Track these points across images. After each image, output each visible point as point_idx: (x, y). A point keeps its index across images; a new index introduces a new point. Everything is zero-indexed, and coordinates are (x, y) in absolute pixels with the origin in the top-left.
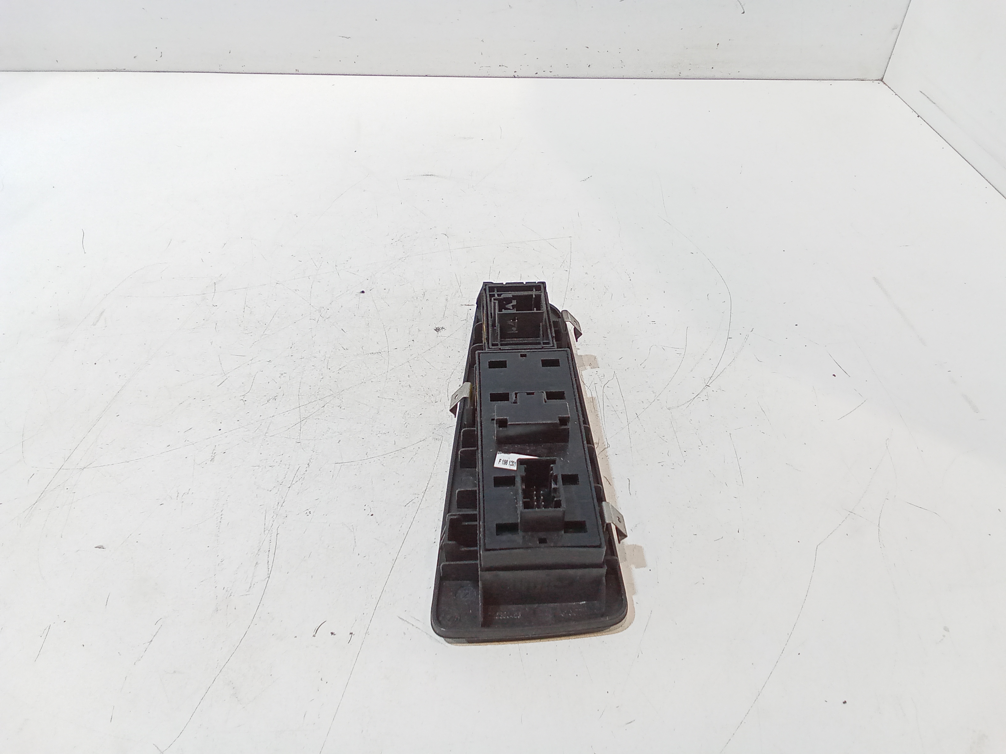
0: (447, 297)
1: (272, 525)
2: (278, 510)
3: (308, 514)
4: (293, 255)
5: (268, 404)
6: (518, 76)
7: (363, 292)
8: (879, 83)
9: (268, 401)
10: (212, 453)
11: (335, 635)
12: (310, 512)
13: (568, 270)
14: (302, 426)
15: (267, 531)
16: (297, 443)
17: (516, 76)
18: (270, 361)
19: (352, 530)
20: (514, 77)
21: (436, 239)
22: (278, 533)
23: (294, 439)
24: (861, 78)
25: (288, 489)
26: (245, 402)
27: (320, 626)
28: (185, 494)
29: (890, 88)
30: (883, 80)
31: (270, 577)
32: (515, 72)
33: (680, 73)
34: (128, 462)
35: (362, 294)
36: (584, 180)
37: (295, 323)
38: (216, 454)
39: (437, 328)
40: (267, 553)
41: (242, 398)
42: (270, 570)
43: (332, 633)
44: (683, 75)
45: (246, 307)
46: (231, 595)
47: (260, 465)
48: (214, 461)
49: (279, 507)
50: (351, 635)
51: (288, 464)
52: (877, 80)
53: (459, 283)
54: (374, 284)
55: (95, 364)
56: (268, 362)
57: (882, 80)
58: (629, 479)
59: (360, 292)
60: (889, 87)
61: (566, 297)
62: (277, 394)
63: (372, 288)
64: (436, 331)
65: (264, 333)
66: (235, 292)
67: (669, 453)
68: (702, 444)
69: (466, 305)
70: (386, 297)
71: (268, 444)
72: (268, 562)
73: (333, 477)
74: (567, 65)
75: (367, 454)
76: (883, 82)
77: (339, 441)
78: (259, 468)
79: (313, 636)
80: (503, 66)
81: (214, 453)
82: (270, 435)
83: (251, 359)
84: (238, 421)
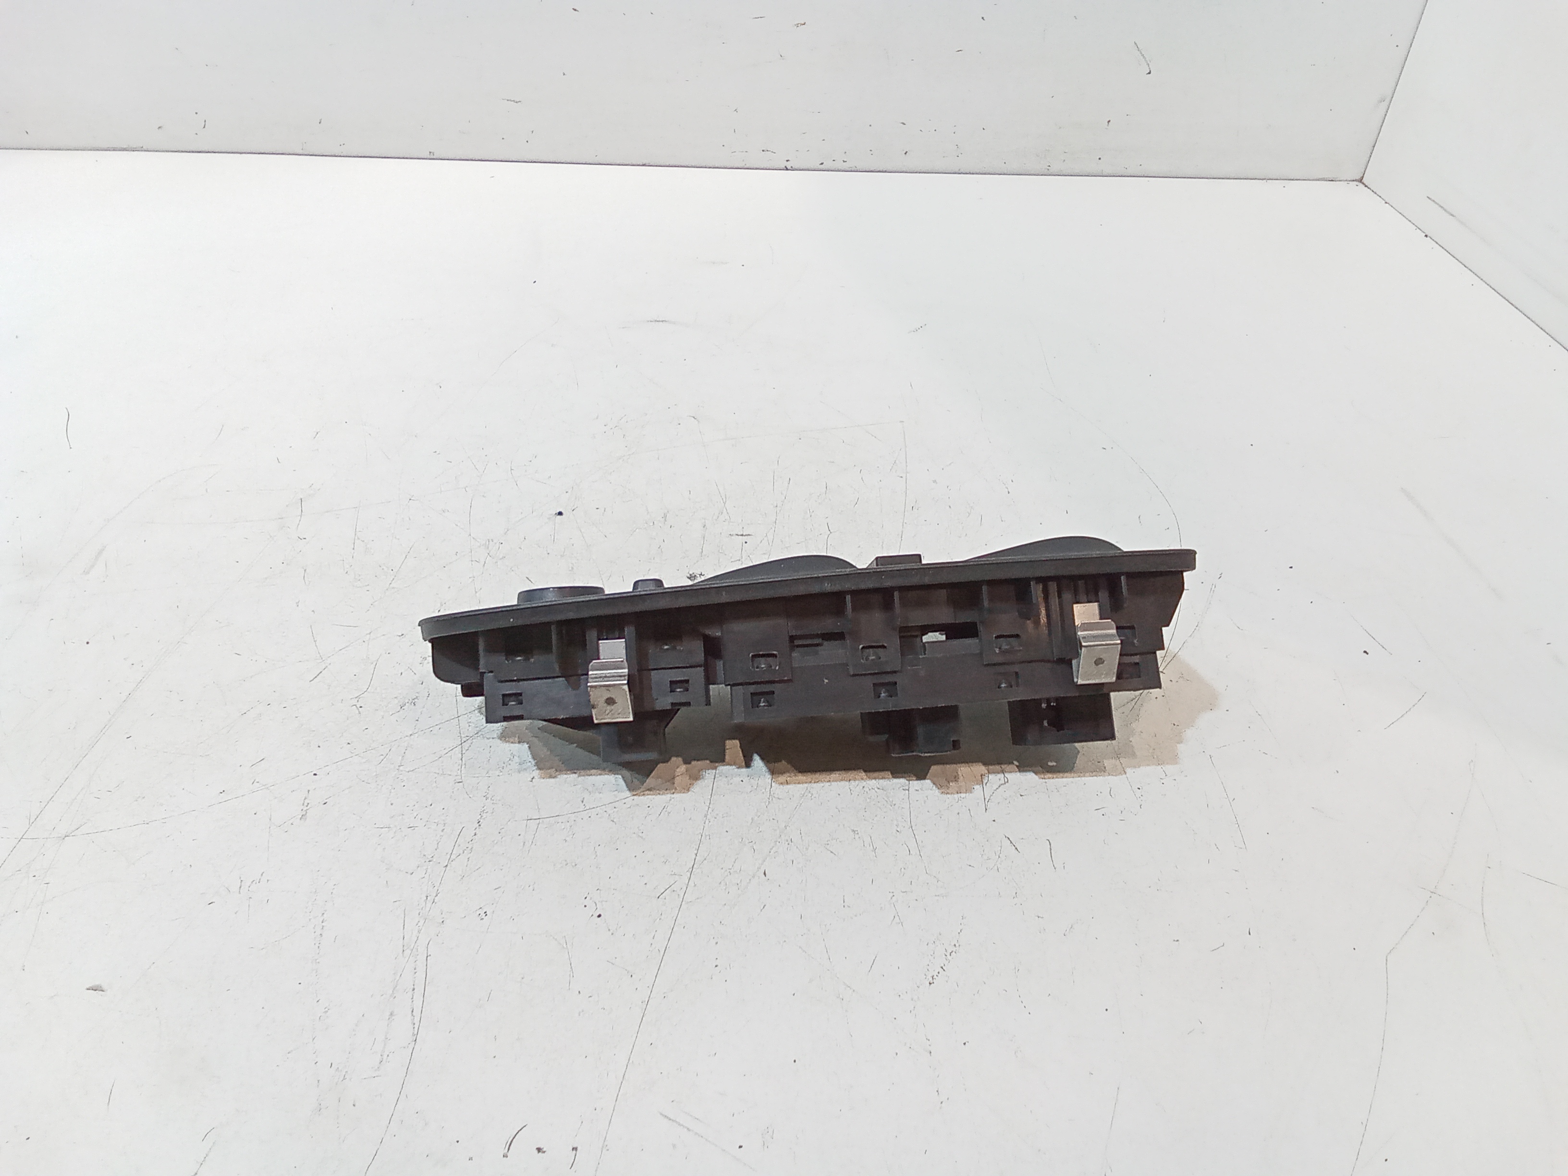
0: (705, 522)
1: (417, 939)
2: (428, 909)
3: (482, 917)
4: (436, 452)
5: (401, 712)
6: (792, 167)
7: (560, 514)
8: (1357, 185)
9: (401, 707)
10: (303, 804)
11: (544, 1152)
12: (485, 913)
13: (904, 476)
14: (463, 752)
15: (408, 952)
16: (457, 784)
17: (789, 167)
18: (402, 635)
19: (565, 946)
20: (785, 169)
21: (679, 424)
22: (429, 954)
23: (450, 775)
24: (1331, 177)
25: (444, 869)
26: (360, 709)
27: (515, 1135)
28: (254, 882)
29: (1376, 193)
30: (1364, 180)
31: (417, 1040)
32: (787, 161)
33: (1049, 166)
34: (148, 824)
35: (559, 516)
36: (915, 330)
37: (445, 567)
38: (309, 806)
39: (691, 575)
40: (411, 992)
41: (354, 702)
42: (416, 1026)
43: (539, 1150)
44: (1053, 169)
45: (357, 541)
46: (344, 1079)
47: (391, 826)
48: (306, 819)
49: (429, 904)
50: (574, 1152)
51: (443, 822)
52: (1353, 181)
53: (724, 497)
54: (579, 499)
55: (88, 643)
56: (400, 636)
57: (1361, 180)
58: (1049, 840)
59: (556, 514)
60: (1373, 191)
61: (905, 521)
62: (417, 695)
63: (575, 507)
64: (689, 580)
65: (391, 585)
66: (337, 515)
67: (1111, 792)
68: (1166, 775)
69: (737, 535)
70: (601, 522)
71: (404, 786)
72: (412, 1011)
73: (524, 845)
74: (871, 150)
75: (582, 802)
76: (1363, 183)
77: (533, 779)
78: (389, 831)
79: (504, 1156)
80: (767, 151)
81: (306, 804)
82: (408, 770)
83: (368, 632)
84: (349, 744)
